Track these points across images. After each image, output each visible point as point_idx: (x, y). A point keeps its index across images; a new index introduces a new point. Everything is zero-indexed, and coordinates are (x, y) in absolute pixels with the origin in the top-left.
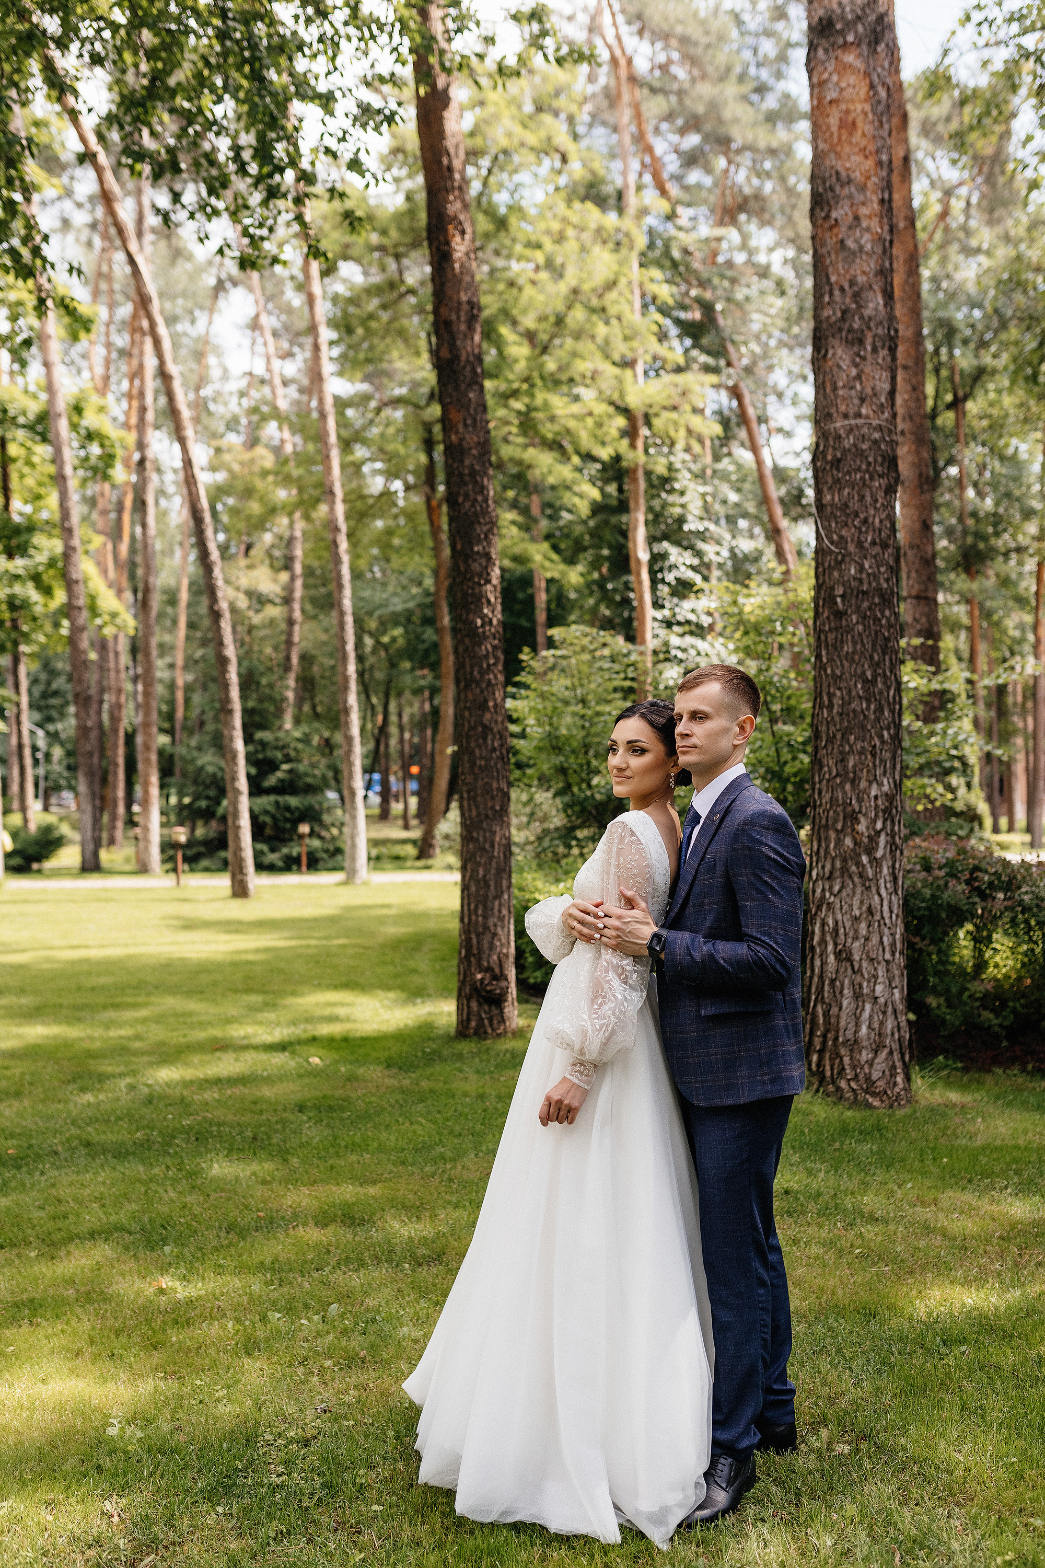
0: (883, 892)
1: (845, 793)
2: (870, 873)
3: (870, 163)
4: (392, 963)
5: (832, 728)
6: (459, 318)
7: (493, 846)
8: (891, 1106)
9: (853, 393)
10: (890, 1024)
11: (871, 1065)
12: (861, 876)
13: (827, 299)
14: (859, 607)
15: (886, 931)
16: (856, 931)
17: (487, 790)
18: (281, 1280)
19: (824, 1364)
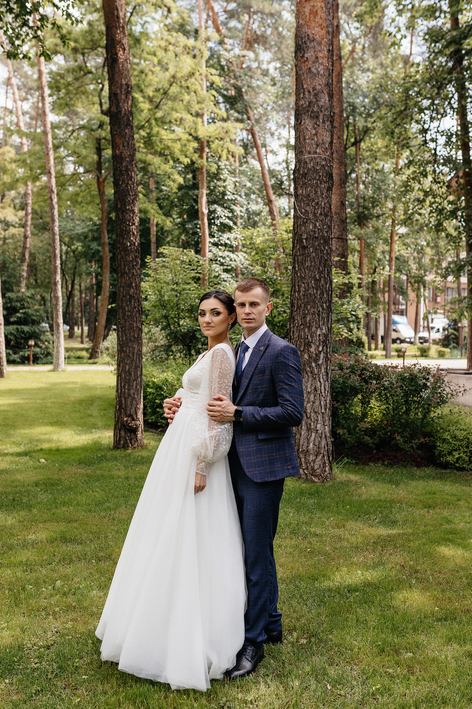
0: (322, 380)
1: (305, 333)
2: (316, 371)
3: (324, 32)
4: (79, 412)
5: (300, 302)
6: (121, 92)
7: (133, 355)
8: (323, 482)
9: (313, 142)
10: (323, 443)
11: (314, 462)
12: (312, 373)
13: (302, 96)
14: (313, 244)
15: (323, 399)
16: (309, 399)
17: (131, 327)
18: (31, 570)
19: (294, 603)
